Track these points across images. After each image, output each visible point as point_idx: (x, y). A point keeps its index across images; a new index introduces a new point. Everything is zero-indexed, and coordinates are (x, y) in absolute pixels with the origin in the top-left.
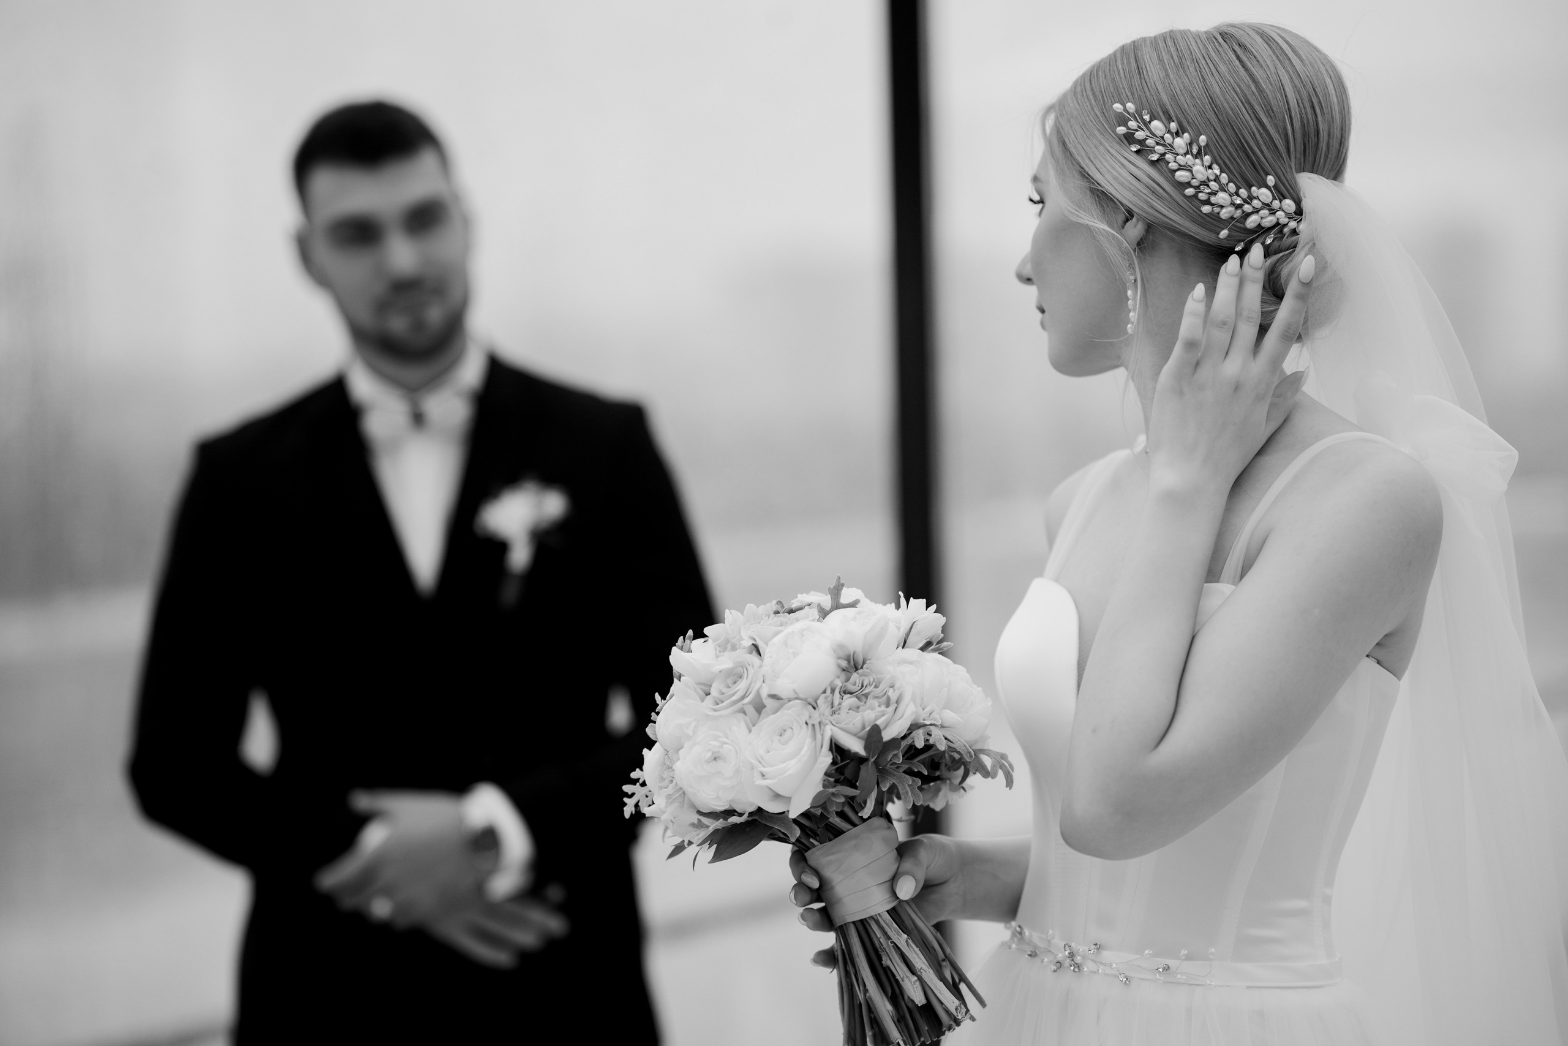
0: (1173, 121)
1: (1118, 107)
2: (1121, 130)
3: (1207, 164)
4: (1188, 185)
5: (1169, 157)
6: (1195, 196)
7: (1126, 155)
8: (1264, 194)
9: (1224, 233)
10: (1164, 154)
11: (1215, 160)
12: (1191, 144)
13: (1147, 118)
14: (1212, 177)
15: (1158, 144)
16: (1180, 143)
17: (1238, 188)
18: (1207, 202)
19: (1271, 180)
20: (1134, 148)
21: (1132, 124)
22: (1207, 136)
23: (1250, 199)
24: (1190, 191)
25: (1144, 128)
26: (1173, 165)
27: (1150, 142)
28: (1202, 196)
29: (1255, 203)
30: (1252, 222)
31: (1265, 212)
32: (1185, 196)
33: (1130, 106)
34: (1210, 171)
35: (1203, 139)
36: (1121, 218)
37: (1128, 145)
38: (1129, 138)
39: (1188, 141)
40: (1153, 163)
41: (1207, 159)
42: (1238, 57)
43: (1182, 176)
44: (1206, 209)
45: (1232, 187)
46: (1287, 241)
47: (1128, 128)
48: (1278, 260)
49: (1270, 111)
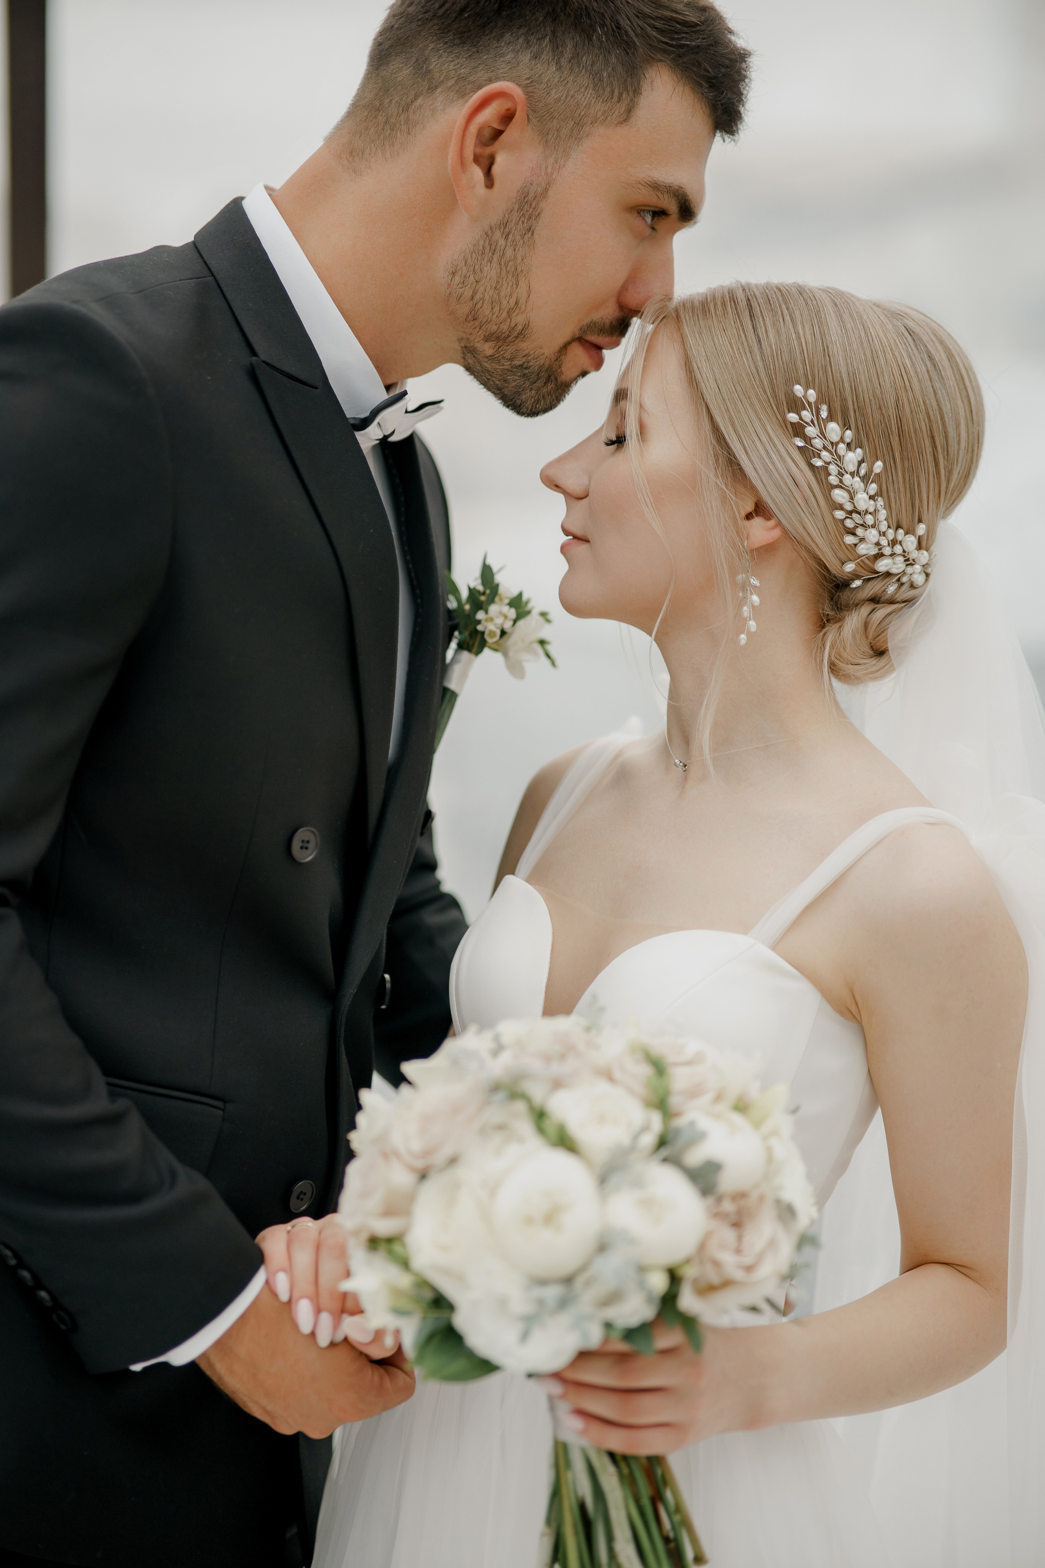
0: (850, 430)
1: (798, 390)
2: (793, 417)
3: (872, 493)
4: (841, 507)
5: (833, 468)
6: (842, 521)
7: (791, 449)
8: (910, 542)
9: (850, 567)
10: (829, 463)
11: (880, 492)
12: (862, 463)
13: (824, 414)
14: (871, 510)
15: (825, 448)
16: (852, 458)
17: (890, 527)
18: (852, 532)
19: (921, 529)
20: (800, 443)
21: (806, 415)
22: (884, 463)
23: (894, 543)
24: (840, 514)
25: (816, 422)
26: (833, 480)
27: (818, 443)
28: (849, 524)
29: (897, 548)
30: (882, 565)
31: (899, 558)
32: (832, 516)
33: (812, 394)
34: (872, 502)
35: (878, 466)
37: (792, 436)
38: (798, 430)
39: (860, 459)
40: (812, 467)
41: (873, 488)
43: (839, 495)
44: (848, 539)
45: (883, 526)
46: (905, 593)
47: (801, 419)
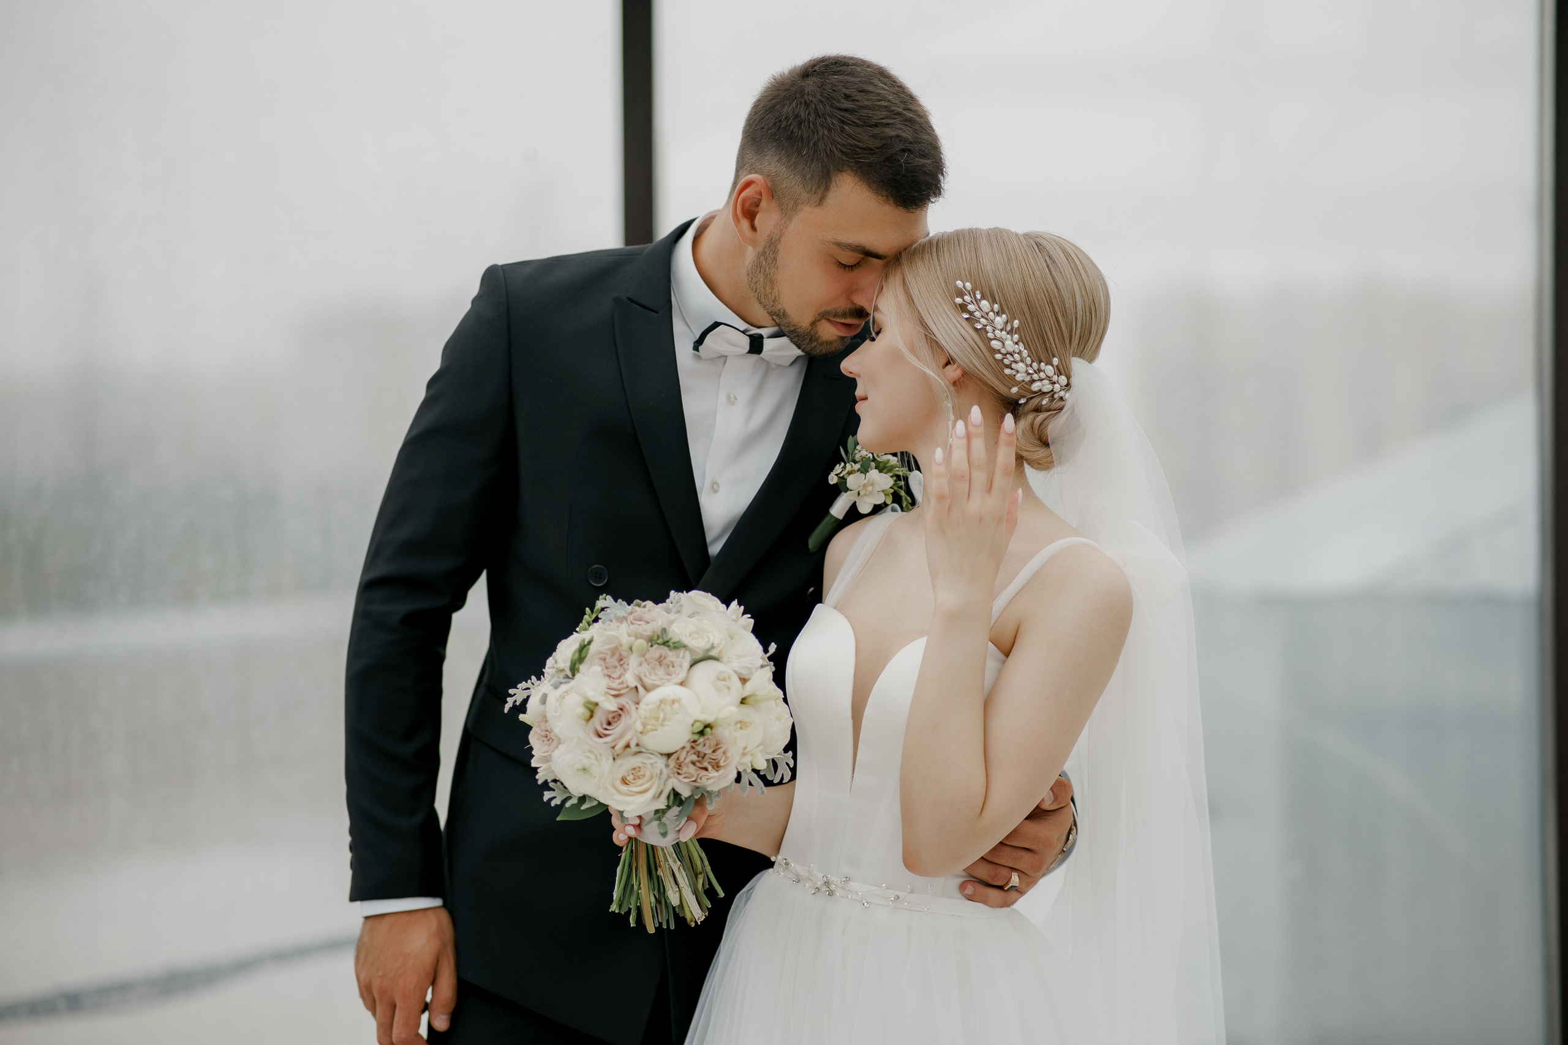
0: (996, 303)
1: (959, 283)
2: (959, 300)
3: (1016, 340)
4: (999, 352)
5: (989, 328)
6: (1002, 360)
7: (959, 319)
8: (1049, 370)
9: (1014, 390)
10: (986, 326)
11: (1021, 340)
12: (1006, 323)
13: (979, 296)
14: (1017, 351)
15: (982, 317)
16: (1000, 321)
17: (1033, 361)
18: (1009, 367)
19: (1056, 361)
20: (966, 316)
21: (967, 298)
22: (1020, 321)
23: (1039, 370)
24: (998, 356)
25: (974, 302)
26: (990, 335)
27: (977, 314)
28: (1006, 362)
29: (1042, 375)
30: (1035, 387)
31: (1046, 382)
32: (994, 358)
33: (968, 285)
34: (1017, 346)
35: (1016, 323)
36: (944, 361)
37: (961, 312)
38: (963, 308)
39: (1005, 321)
40: (976, 330)
41: (1016, 337)
42: (1048, 266)
43: (995, 344)
44: (1007, 371)
45: (1029, 361)
46: (1057, 404)
47: (964, 300)
48: (1048, 417)
49: (1065, 313)
